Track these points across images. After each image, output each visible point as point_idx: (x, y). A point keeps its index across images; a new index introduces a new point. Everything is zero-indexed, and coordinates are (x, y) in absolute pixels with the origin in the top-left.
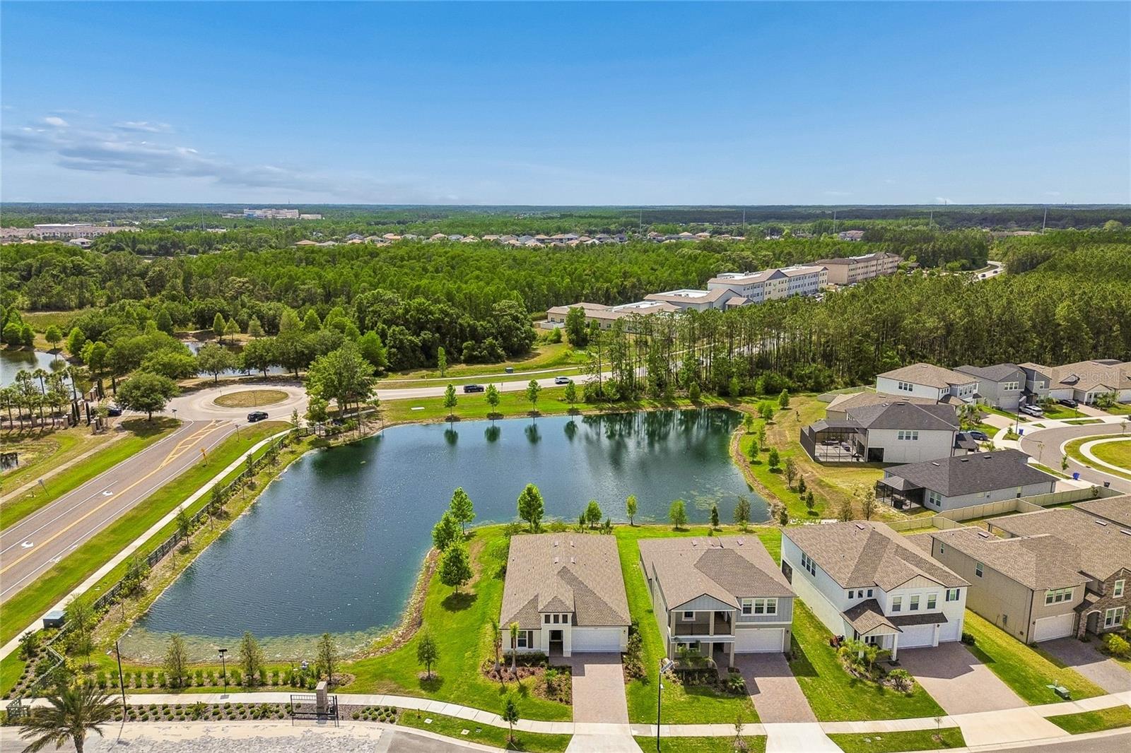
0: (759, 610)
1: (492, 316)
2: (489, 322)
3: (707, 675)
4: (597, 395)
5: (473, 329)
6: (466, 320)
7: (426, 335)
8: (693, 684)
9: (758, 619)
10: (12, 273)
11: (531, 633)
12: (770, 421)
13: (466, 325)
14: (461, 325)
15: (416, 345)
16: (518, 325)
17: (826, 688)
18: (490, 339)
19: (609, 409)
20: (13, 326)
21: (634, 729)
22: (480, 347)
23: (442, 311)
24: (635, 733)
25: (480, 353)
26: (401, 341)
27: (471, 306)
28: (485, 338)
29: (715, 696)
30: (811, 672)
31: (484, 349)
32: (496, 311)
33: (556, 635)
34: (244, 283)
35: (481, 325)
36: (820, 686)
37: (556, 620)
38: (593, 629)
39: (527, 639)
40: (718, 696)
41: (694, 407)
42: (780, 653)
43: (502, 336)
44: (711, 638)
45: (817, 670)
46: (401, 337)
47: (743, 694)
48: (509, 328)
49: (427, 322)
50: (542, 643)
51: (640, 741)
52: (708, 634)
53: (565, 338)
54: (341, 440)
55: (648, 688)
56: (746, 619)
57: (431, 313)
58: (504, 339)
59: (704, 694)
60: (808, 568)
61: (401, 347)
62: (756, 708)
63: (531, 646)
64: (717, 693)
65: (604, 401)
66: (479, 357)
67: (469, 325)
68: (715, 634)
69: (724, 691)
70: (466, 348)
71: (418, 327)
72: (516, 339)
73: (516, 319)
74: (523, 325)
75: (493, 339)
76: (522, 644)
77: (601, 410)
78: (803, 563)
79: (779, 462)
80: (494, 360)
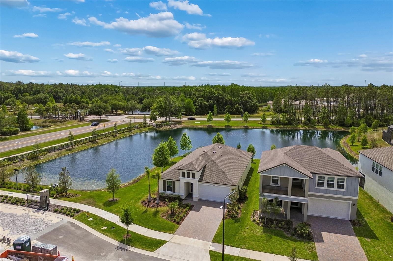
0: (331, 185)
1: (239, 96)
2: (238, 98)
3: (283, 223)
4: (277, 122)
5: (231, 101)
6: (229, 97)
7: (211, 102)
8: (271, 227)
9: (330, 192)
10: (97, 92)
11: (174, 183)
12: (366, 133)
13: (228, 99)
14: (226, 100)
15: (207, 105)
16: (250, 101)
17: (385, 248)
18: (237, 105)
19: (282, 127)
20: (84, 100)
21: (213, 246)
22: (233, 108)
23: (218, 94)
24: (212, 249)
25: (232, 110)
26: (201, 103)
27: (231, 93)
28: (235, 105)
29: (284, 237)
30: (372, 236)
31: (234, 109)
32: (241, 95)
33: (190, 186)
34: (160, 92)
35: (234, 100)
36: (379, 245)
37: (189, 176)
38: (212, 185)
39: (172, 186)
40: (288, 237)
41: (325, 129)
42: (347, 221)
43: (243, 104)
44: (290, 198)
45: (378, 235)
46: (201, 102)
47: (309, 239)
48: (246, 101)
49: (212, 97)
50: (181, 190)
51: (212, 254)
52: (287, 195)
53: (272, 110)
54: (161, 129)
55: (237, 225)
56: (319, 191)
57: (214, 94)
58: (243, 106)
59: (277, 235)
60: (377, 172)
61: (201, 106)
62: (317, 250)
63: (174, 191)
64: (287, 236)
65: (280, 125)
66: (232, 112)
67: (229, 100)
68: (292, 195)
69: (294, 235)
70: (227, 108)
71: (209, 98)
72: (248, 106)
73: (249, 98)
74: (252, 101)
75: (238, 105)
76: (169, 189)
77: (278, 127)
78: (373, 170)
79: (367, 143)
80: (238, 113)
